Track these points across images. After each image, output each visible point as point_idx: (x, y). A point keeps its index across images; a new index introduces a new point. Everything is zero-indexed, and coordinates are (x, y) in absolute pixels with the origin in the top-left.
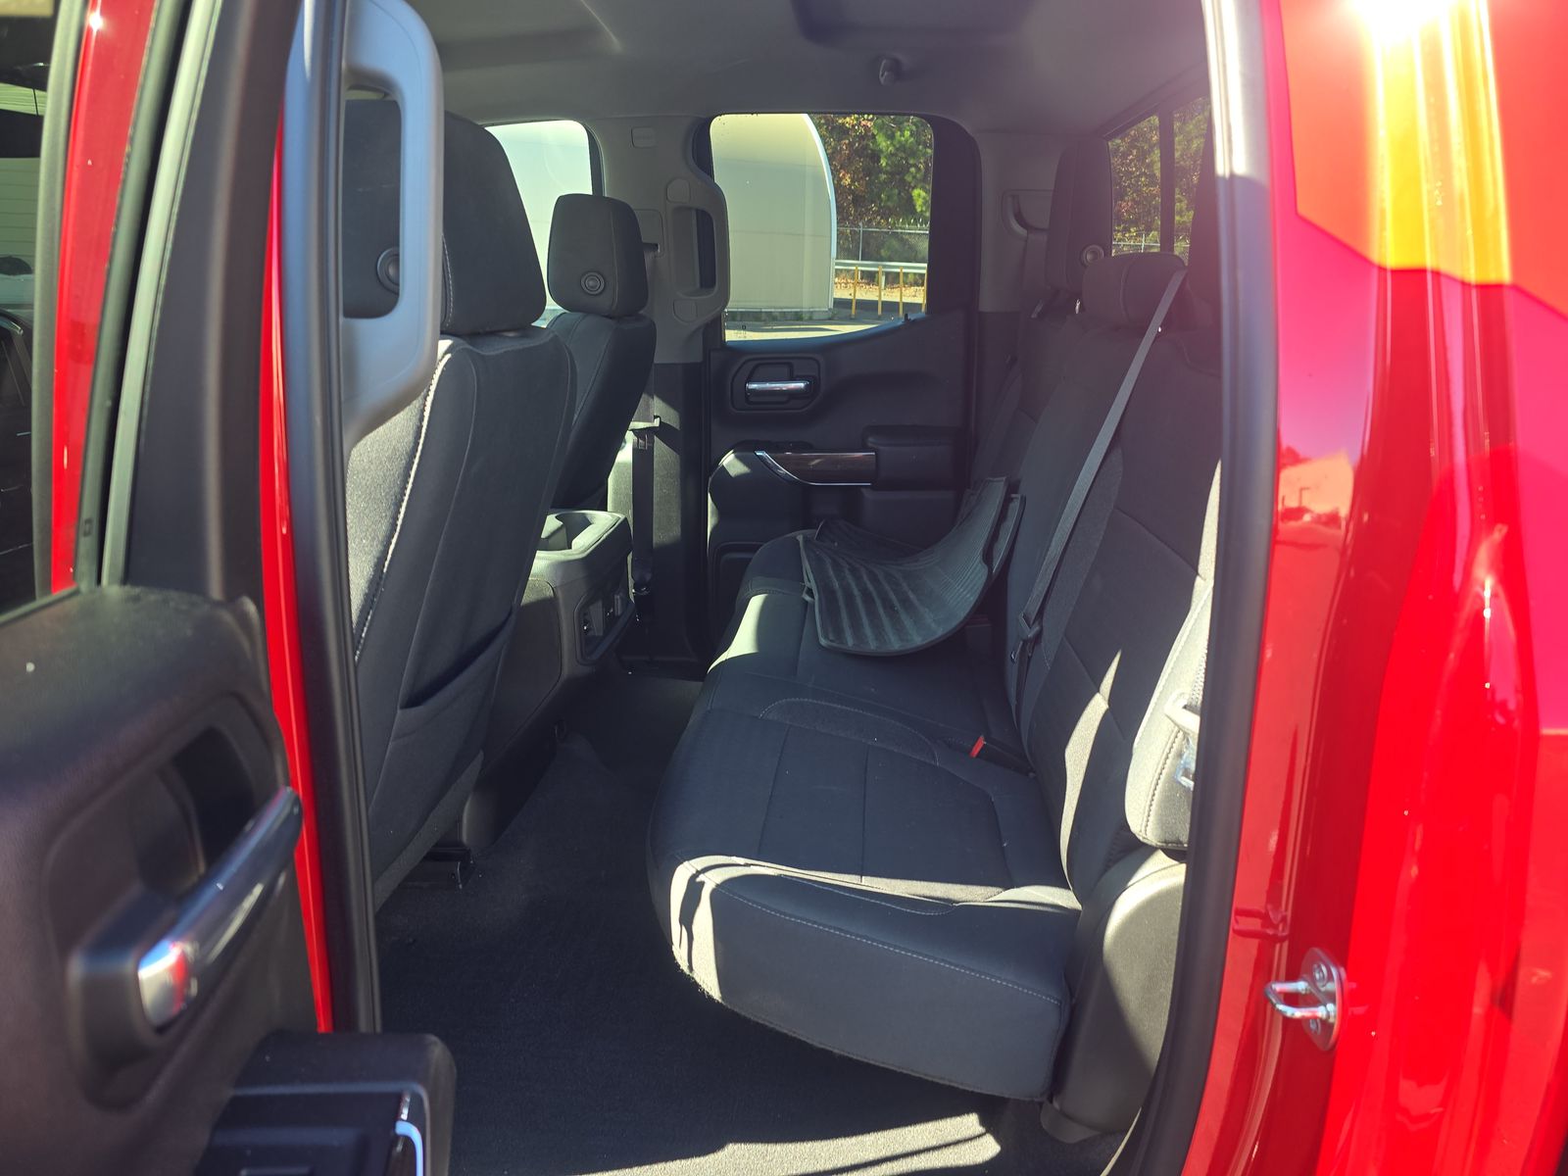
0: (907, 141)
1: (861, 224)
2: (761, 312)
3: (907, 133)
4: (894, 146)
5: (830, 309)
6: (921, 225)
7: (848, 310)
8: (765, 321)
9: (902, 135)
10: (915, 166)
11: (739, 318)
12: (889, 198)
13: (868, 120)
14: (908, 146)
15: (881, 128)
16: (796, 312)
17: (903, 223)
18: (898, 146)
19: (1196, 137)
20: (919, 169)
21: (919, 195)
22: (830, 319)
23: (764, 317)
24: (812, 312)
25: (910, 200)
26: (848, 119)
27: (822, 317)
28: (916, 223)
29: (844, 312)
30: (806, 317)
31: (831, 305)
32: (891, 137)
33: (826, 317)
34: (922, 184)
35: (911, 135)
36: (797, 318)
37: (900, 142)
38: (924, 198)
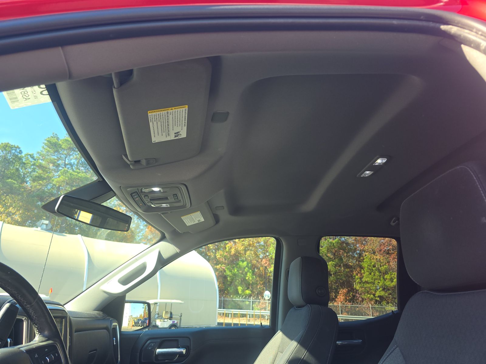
1: (222, 297)
3: (236, 270)
5: (216, 326)
6: (241, 297)
9: (234, 271)
12: (231, 289)
13: (224, 266)
15: (228, 269)
17: (236, 297)
18: (233, 274)
20: (239, 281)
21: (240, 288)
25: (237, 290)
26: (218, 266)
28: (240, 297)
31: (217, 324)
32: (231, 271)
34: (240, 285)
35: (237, 271)
37: (234, 273)
38: (242, 289)
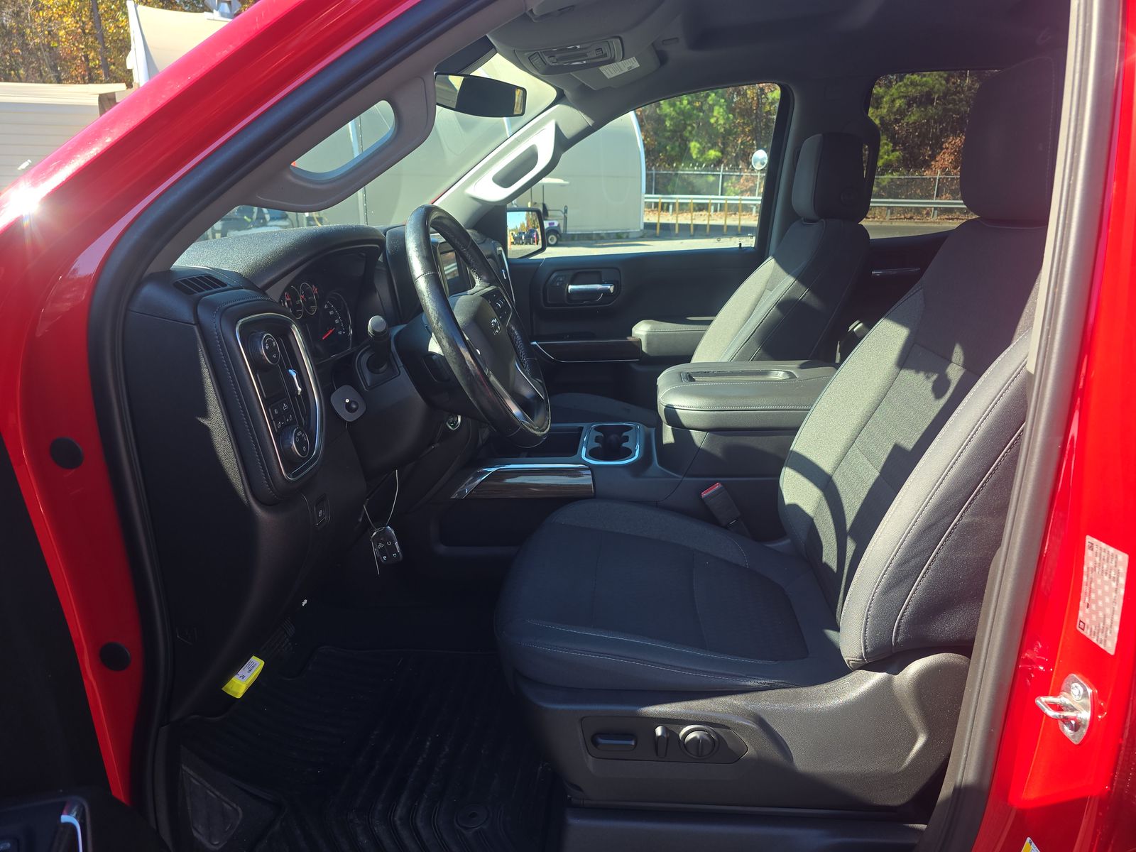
0: (685, 107)
1: (653, 168)
2: (592, 234)
4: (676, 111)
5: (641, 230)
6: (698, 167)
7: (654, 231)
8: (595, 240)
9: (682, 104)
10: (691, 125)
11: (576, 238)
12: (673, 149)
14: (686, 111)
16: (617, 233)
17: (684, 167)
19: (898, 98)
20: (693, 127)
21: (695, 146)
22: (642, 237)
23: (594, 237)
24: (628, 233)
25: (688, 150)
27: (636, 236)
28: (693, 166)
29: (651, 232)
30: (625, 236)
31: (642, 227)
33: (638, 236)
34: (696, 138)
36: (619, 237)
37: (680, 108)
38: (698, 148)
